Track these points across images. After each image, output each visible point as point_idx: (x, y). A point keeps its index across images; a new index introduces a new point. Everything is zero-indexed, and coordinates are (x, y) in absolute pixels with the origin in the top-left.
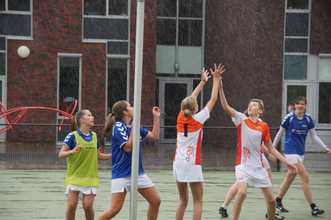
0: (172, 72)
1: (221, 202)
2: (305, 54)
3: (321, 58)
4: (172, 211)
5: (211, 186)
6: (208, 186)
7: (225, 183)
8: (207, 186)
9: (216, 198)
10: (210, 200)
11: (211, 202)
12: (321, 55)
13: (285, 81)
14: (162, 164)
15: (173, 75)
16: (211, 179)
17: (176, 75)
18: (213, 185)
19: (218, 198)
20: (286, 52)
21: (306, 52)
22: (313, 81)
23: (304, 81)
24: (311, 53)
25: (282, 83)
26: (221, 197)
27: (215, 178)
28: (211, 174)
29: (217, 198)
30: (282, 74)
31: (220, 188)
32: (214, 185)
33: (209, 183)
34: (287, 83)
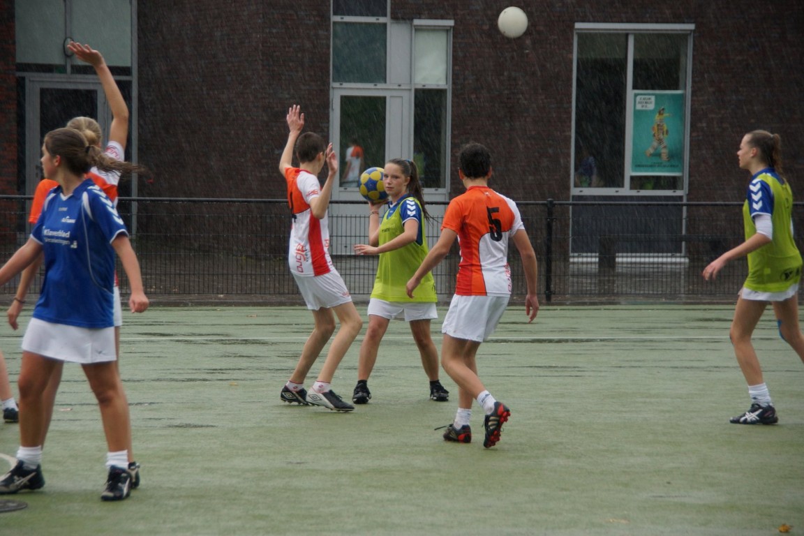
0: (57, 60)
1: (183, 381)
2: (382, 20)
3: (419, 29)
4: (61, 405)
5: (159, 341)
6: (152, 341)
7: (194, 335)
8: (148, 341)
9: (169, 371)
10: (155, 376)
11: (158, 380)
12: (417, 22)
13: (336, 85)
14: (35, 290)
15: (61, 69)
16: (160, 324)
17: (69, 69)
18: (162, 340)
19: (176, 371)
20: (335, 14)
21: (385, 15)
22: (400, 85)
23: (380, 86)
24: (395, 18)
25: (328, 90)
26: (183, 369)
27: (169, 323)
28: (158, 312)
29: (172, 371)
30: (328, 68)
31: (182, 345)
32: (165, 341)
33: (154, 334)
34: (339, 91)
